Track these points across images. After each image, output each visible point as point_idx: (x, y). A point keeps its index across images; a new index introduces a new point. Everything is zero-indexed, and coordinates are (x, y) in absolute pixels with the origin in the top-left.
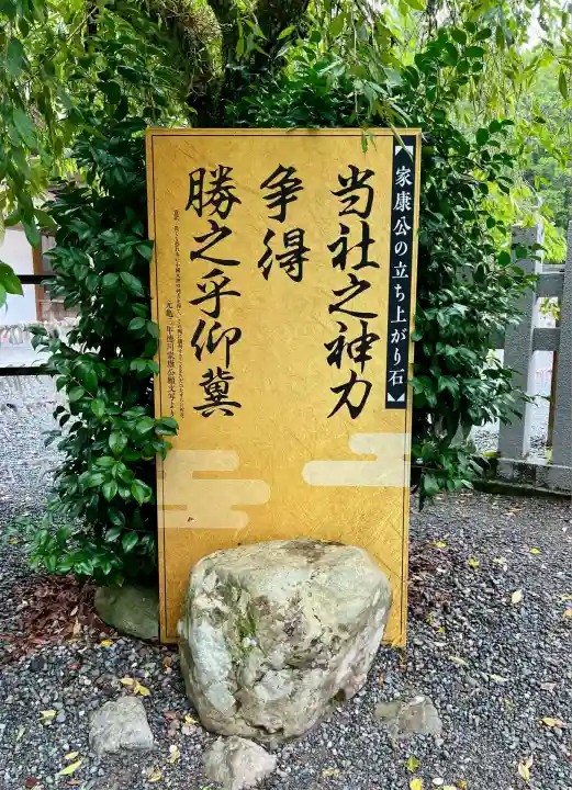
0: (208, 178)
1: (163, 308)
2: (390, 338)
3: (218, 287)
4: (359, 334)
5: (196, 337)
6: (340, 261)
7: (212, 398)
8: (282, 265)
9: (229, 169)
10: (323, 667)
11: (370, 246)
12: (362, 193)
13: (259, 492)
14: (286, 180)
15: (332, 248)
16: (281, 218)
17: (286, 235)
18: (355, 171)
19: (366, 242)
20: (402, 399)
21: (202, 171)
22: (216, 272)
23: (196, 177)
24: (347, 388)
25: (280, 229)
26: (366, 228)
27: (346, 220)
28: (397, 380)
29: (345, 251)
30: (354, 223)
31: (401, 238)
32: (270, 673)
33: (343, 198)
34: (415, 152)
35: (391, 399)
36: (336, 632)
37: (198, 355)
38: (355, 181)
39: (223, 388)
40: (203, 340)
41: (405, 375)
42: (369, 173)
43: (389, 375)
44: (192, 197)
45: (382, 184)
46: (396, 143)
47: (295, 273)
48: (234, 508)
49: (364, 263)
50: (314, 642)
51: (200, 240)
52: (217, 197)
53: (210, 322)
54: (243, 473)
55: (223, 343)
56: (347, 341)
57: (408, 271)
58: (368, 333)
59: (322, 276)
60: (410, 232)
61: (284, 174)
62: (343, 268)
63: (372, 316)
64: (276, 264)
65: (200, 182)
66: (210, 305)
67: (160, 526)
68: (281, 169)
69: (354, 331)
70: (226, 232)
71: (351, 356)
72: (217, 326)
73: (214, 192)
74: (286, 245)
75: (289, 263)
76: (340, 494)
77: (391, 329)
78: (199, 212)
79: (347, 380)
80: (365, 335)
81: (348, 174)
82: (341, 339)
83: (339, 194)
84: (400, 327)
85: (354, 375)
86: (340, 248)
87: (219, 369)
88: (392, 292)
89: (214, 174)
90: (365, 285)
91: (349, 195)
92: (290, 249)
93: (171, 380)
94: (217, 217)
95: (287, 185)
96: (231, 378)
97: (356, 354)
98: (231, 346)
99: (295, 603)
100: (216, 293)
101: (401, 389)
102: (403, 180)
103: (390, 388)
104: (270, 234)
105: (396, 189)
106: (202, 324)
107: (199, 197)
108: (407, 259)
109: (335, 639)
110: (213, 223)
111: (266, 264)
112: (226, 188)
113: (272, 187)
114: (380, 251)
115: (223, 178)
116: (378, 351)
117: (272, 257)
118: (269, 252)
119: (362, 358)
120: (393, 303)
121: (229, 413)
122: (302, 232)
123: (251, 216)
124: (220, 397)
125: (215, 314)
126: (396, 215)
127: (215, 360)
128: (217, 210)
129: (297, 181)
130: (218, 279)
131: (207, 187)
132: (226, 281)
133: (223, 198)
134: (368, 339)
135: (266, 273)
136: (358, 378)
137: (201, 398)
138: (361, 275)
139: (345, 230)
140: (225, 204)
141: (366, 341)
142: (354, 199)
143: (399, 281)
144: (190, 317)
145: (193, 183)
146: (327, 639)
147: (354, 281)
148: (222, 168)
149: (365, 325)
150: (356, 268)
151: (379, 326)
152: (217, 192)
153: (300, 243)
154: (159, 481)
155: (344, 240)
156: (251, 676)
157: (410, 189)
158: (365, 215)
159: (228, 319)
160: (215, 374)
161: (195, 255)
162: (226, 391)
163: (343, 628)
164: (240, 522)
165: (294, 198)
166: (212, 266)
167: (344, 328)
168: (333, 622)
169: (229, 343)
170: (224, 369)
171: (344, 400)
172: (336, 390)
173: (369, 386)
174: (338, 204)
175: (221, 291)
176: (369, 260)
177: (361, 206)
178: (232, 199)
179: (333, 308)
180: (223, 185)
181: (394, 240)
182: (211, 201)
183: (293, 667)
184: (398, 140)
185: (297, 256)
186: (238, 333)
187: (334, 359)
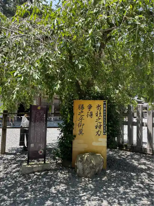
0: (81, 106)
1: (75, 121)
5: (79, 124)
6: (97, 116)
12: (100, 108)
15: (96, 114)
16: (89, 110)
18: (99, 105)
19: (100, 113)
22: (81, 117)
24: (98, 132)
25: (89, 112)
26: (100, 112)
29: (97, 115)
31: (105, 113)
32: (87, 169)
34: (106, 103)
35: (104, 134)
37: (79, 127)
38: (99, 106)
40: (79, 125)
41: (106, 131)
42: (100, 105)
43: (104, 130)
44: (79, 108)
45: (102, 107)
47: (91, 117)
49: (100, 116)
51: (80, 113)
53: (80, 123)
54: (84, 143)
55: (82, 126)
57: (106, 117)
59: (95, 117)
64: (89, 116)
65: (80, 106)
66: (80, 121)
67: (73, 150)
68: (90, 105)
69: (99, 125)
70: (83, 112)
71: (98, 128)
72: (81, 123)
77: (104, 125)
78: (80, 110)
81: (98, 105)
85: (99, 130)
86: (97, 114)
88: (104, 120)
90: (100, 119)
93: (75, 130)
94: (82, 110)
96: (83, 130)
100: (81, 119)
102: (105, 106)
103: (104, 132)
104: (88, 112)
105: (104, 107)
106: (79, 123)
108: (105, 116)
113: (89, 107)
114: (102, 115)
115: (83, 106)
116: (102, 127)
118: (88, 114)
119: (100, 128)
120: (104, 121)
121: (82, 135)
122: (92, 112)
123: (86, 110)
125: (81, 122)
126: (104, 110)
127: (81, 128)
129: (92, 106)
130: (82, 118)
131: (81, 107)
132: (83, 118)
137: (79, 133)
138: (100, 117)
139: (97, 112)
140: (83, 109)
141: (100, 126)
142: (99, 108)
144: (78, 122)
147: (99, 118)
148: (82, 104)
149: (100, 124)
151: (102, 124)
154: (73, 144)
157: (106, 107)
158: (100, 110)
159: (83, 123)
161: (79, 115)
162: (82, 132)
165: (91, 108)
166: (81, 116)
167: (97, 124)
168: (96, 163)
169: (83, 125)
171: (98, 133)
172: (96, 132)
173: (101, 132)
174: (97, 109)
177: (99, 109)
178: (84, 108)
179: (96, 121)
181: (104, 113)
184: (104, 102)
185: (91, 115)
186: (84, 124)
187: (96, 128)
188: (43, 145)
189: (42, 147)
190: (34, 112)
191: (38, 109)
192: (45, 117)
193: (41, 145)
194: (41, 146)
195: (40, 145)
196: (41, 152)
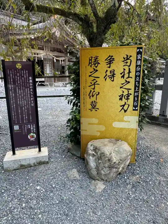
0: (93, 59)
1: (83, 87)
2: (134, 94)
3: (95, 83)
4: (127, 93)
7: (93, 107)
8: (109, 78)
9: (98, 57)
10: (116, 168)
11: (130, 73)
12: (129, 61)
13: (102, 128)
16: (109, 67)
17: (110, 71)
20: (137, 108)
21: (92, 57)
22: (94, 80)
23: (91, 58)
24: (124, 106)
25: (109, 70)
26: (129, 69)
27: (124, 67)
28: (136, 104)
29: (124, 74)
30: (127, 68)
31: (138, 71)
32: (105, 169)
33: (124, 62)
34: (142, 51)
35: (134, 108)
36: (120, 161)
37: (90, 98)
39: (95, 105)
40: (91, 95)
41: (138, 103)
42: (131, 56)
43: (134, 103)
44: (90, 63)
45: (134, 59)
47: (112, 80)
48: (97, 131)
50: (114, 163)
51: (91, 72)
52: (95, 63)
53: (93, 91)
54: (99, 124)
55: (95, 95)
56: (124, 95)
57: (139, 79)
58: (129, 93)
59: (119, 80)
60: (140, 70)
61: (110, 57)
62: (124, 78)
63: (131, 89)
64: (108, 78)
65: (91, 60)
66: (93, 87)
67: (81, 134)
70: (97, 71)
71: (125, 98)
72: (94, 91)
73: (94, 62)
74: (110, 73)
75: (111, 77)
76: (121, 129)
77: (135, 92)
78: (91, 66)
79: (124, 104)
80: (128, 94)
81: (126, 57)
82: (123, 94)
84: (137, 92)
85: (125, 103)
87: (94, 101)
88: (135, 84)
89: (94, 58)
90: (129, 82)
92: (111, 74)
93: (84, 103)
94: (95, 67)
95: (111, 60)
96: (97, 103)
97: (126, 98)
98: (97, 96)
99: (110, 154)
100: (94, 84)
101: (137, 106)
102: (139, 58)
103: (134, 106)
104: (107, 71)
105: (137, 60)
106: (91, 91)
107: (91, 63)
108: (139, 76)
109: (119, 162)
110: (94, 69)
111: (106, 78)
112: (97, 61)
113: (108, 60)
114: (133, 74)
115: (97, 59)
116: (131, 97)
118: (106, 75)
119: (128, 99)
120: (135, 86)
121: (96, 111)
122: (114, 70)
123: (103, 67)
124: (94, 107)
125: (94, 89)
126: (137, 66)
127: (93, 99)
128: (95, 66)
129: (113, 59)
130: (95, 81)
131: (93, 61)
132: (97, 81)
133: (96, 63)
134: (129, 95)
135: (106, 80)
136: (126, 103)
137: (90, 107)
138: (128, 80)
139: (124, 70)
140: (97, 64)
141: (128, 95)
142: (127, 62)
143: (137, 81)
144: (88, 90)
145: (90, 60)
146: (117, 162)
147: (126, 81)
148: (96, 56)
149: (128, 91)
150: (127, 78)
151: (132, 92)
152: (95, 62)
153: (114, 73)
154: (81, 125)
155: (124, 72)
156: (100, 169)
157: (141, 60)
158: (129, 66)
159: (97, 90)
161: (90, 76)
162: (96, 106)
163: (121, 160)
164: (98, 134)
165: (113, 63)
166: (94, 78)
167: (123, 92)
168: (119, 158)
169: (97, 95)
170: (95, 101)
171: (123, 108)
172: (121, 106)
173: (129, 105)
174: (123, 64)
175: (96, 83)
176: (130, 76)
177: (128, 64)
178: (98, 63)
179: (121, 88)
180: (97, 60)
181: (136, 72)
182: (94, 64)
183: (109, 168)
184: (138, 48)
185: (113, 75)
186: (99, 93)
187: (121, 99)
188: (34, 127)
189: (33, 130)
190: (10, 73)
192: (31, 81)
193: (30, 126)
194: (32, 128)
195: (29, 127)
196: (32, 137)
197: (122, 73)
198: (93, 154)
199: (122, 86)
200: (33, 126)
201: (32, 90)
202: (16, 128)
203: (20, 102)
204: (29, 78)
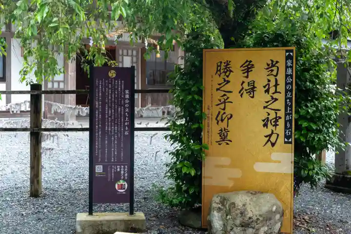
0: (223, 64)
1: (207, 107)
2: (285, 118)
3: (225, 100)
5: (217, 117)
6: (267, 91)
7: (222, 138)
8: (247, 93)
9: (230, 62)
10: (253, 228)
11: (278, 87)
12: (275, 69)
13: (237, 173)
14: (249, 65)
15: (265, 87)
17: (249, 83)
18: (272, 61)
19: (276, 85)
20: (290, 140)
21: (221, 62)
22: (225, 95)
23: (219, 64)
24: (270, 136)
25: (247, 81)
26: (276, 80)
27: (269, 78)
28: (288, 133)
29: (269, 88)
30: (272, 79)
31: (289, 83)
33: (268, 70)
34: (294, 55)
35: (286, 140)
36: (258, 217)
37: (218, 123)
38: (273, 64)
39: (226, 135)
40: (219, 118)
41: (291, 132)
42: (277, 62)
43: (285, 132)
44: (217, 71)
45: (282, 65)
46: (286, 52)
47: (252, 95)
48: (229, 179)
49: (276, 92)
50: (250, 218)
51: (219, 84)
52: (226, 70)
53: (222, 112)
54: (233, 166)
55: (226, 119)
56: (270, 119)
57: (292, 95)
58: (278, 116)
59: (261, 97)
60: (292, 82)
61: (248, 63)
62: (268, 94)
63: (279, 110)
64: (245, 92)
65: (220, 66)
66: (222, 106)
67: (203, 184)
68: (247, 61)
69: (273, 115)
70: (228, 82)
71: (271, 124)
72: (224, 113)
73: (225, 69)
74: (249, 86)
75: (249, 92)
76: (268, 175)
77: (286, 115)
78: (220, 75)
79: (270, 133)
80: (276, 117)
81: (270, 62)
82: (268, 118)
83: (267, 69)
84: (289, 114)
85: (273, 131)
86: (267, 87)
87: (225, 128)
88: (286, 102)
89: (225, 63)
90: (276, 100)
91: (270, 69)
93: (208, 132)
94: (225, 77)
95: (249, 66)
96: (228, 131)
97: (273, 124)
98: (229, 120)
99: (244, 205)
100: (225, 102)
101: (290, 137)
102: (289, 64)
103: (286, 136)
104: (243, 82)
105: (287, 67)
106: (219, 113)
107: (220, 71)
108: (291, 91)
109: (258, 219)
110: (224, 79)
111: (242, 92)
112: (228, 68)
113: (244, 67)
114: (282, 88)
115: (228, 64)
116: (281, 122)
117: (244, 90)
118: (243, 88)
119: (276, 125)
120: (286, 106)
121: (227, 144)
122: (254, 82)
123: (237, 77)
124: (225, 138)
125: (224, 109)
126: (287, 76)
127: (223, 125)
128: (225, 75)
129: (253, 65)
130: (225, 97)
131: (223, 67)
132: (228, 98)
133: (228, 71)
134: (278, 118)
135: (241, 96)
137: (218, 138)
138: (275, 96)
139: (269, 81)
140: (228, 73)
141: (277, 119)
142: (272, 71)
143: (288, 98)
144: (215, 110)
145: (218, 66)
146: (255, 218)
148: (227, 61)
149: (276, 113)
150: (273, 93)
151: (281, 114)
153: (253, 85)
154: (203, 168)
155: (269, 84)
156: (229, 228)
157: (292, 67)
158: (275, 76)
159: (228, 111)
160: (223, 130)
161: (218, 90)
162: (227, 136)
163: (261, 216)
164: (231, 184)
165: (251, 71)
166: (223, 93)
167: (269, 114)
168: (257, 213)
169: (228, 119)
170: (226, 128)
171: (269, 140)
172: (266, 137)
173: (278, 135)
174: (266, 72)
175: (226, 101)
176: (278, 91)
177: (275, 73)
178: (231, 71)
179: (265, 107)
180: (228, 66)
181: (286, 84)
182: (224, 72)
183: (242, 226)
185: (252, 90)
186: (231, 116)
187: (265, 125)
188: (126, 169)
189: (124, 174)
190: (99, 84)
191: (109, 77)
192: (127, 96)
193: (120, 168)
194: (122, 172)
195: (118, 170)
196: (122, 187)
197: (266, 85)
198: (219, 208)
199: (266, 105)
200: (124, 168)
201: (127, 110)
202: (99, 169)
203: (108, 128)
204: (124, 92)
